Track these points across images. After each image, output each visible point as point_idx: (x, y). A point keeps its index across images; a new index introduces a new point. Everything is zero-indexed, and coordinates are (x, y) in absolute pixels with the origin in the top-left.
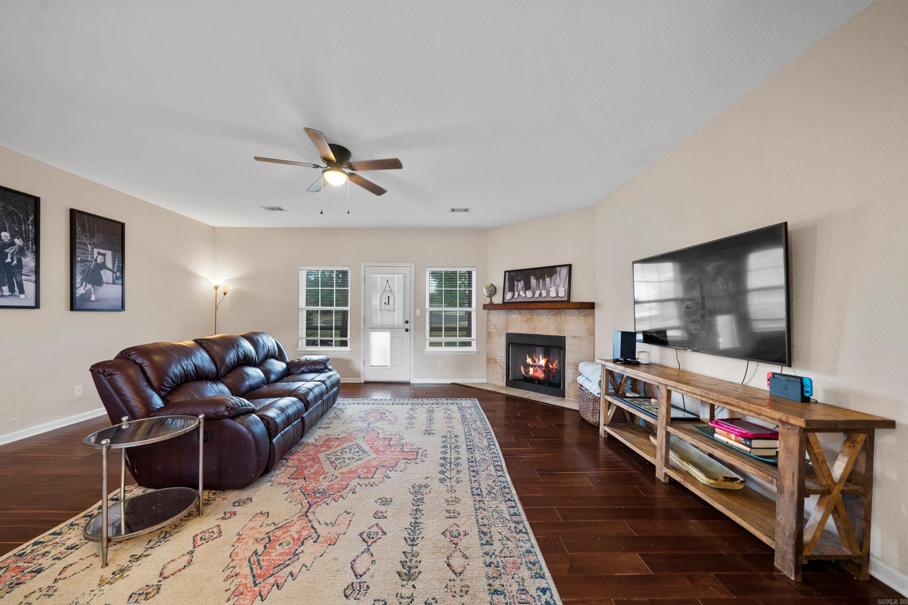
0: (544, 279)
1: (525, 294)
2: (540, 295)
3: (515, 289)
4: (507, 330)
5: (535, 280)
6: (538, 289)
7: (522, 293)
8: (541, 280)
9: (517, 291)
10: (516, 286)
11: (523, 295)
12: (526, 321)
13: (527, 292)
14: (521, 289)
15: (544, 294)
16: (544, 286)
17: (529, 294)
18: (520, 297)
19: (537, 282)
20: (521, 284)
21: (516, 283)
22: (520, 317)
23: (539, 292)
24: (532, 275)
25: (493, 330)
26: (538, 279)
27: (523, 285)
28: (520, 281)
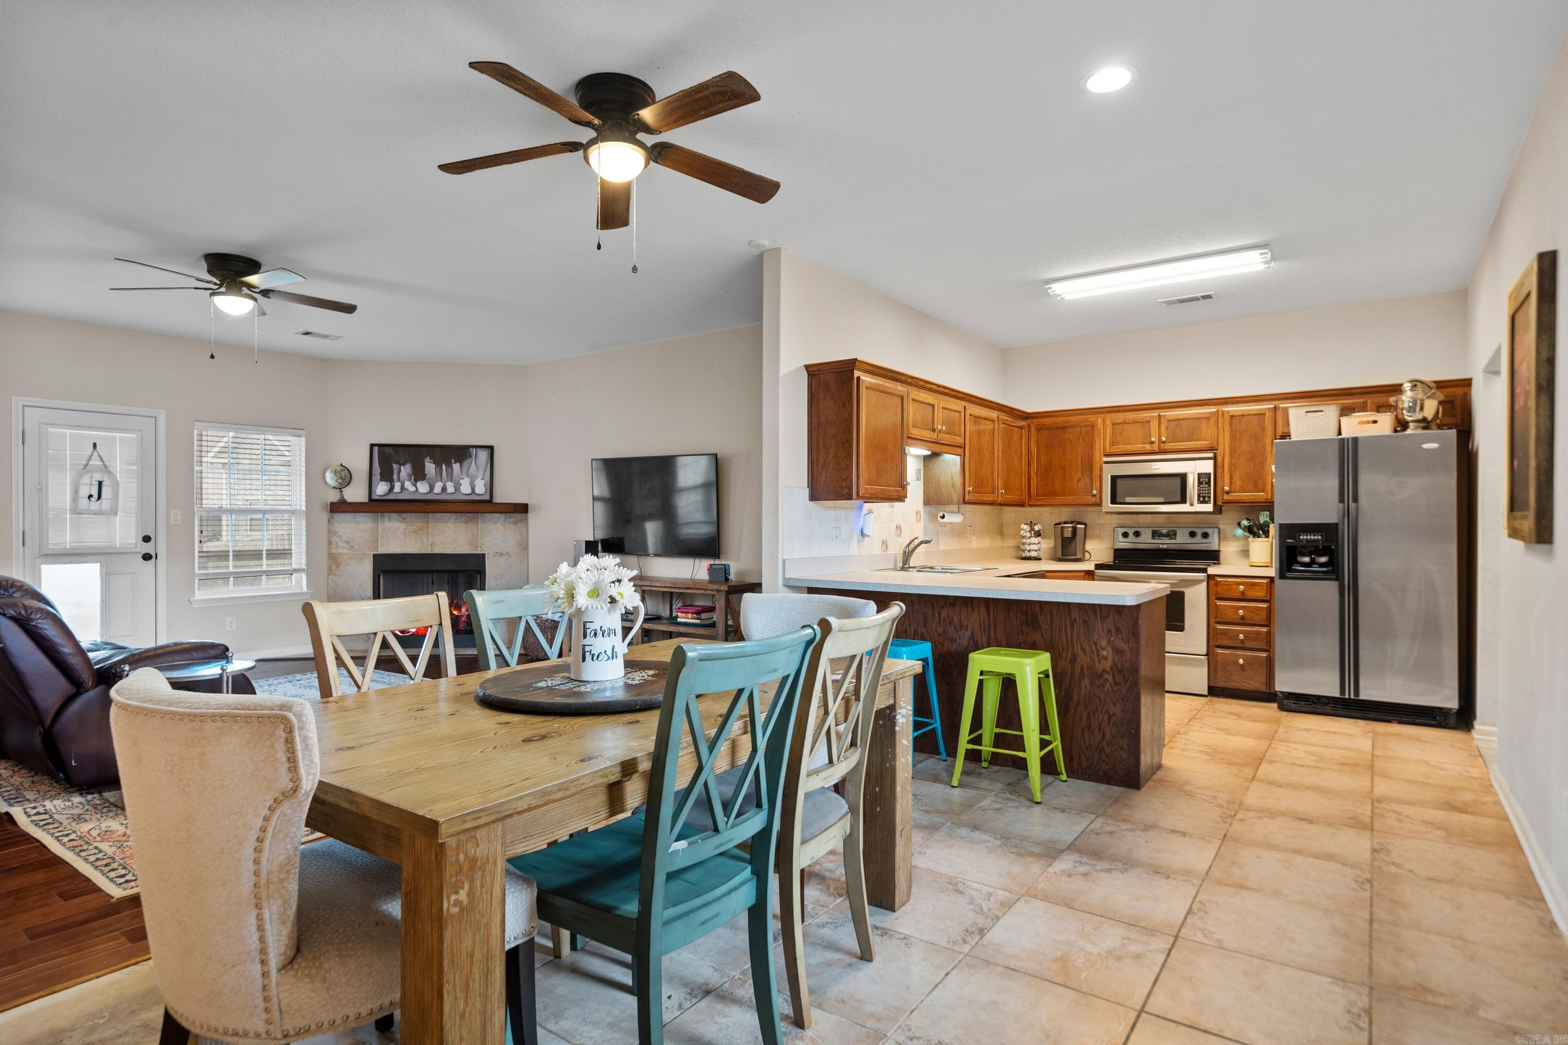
0: (449, 465)
1: (415, 486)
2: (444, 489)
3: (395, 477)
4: (376, 548)
5: (434, 466)
6: (439, 478)
7: (408, 485)
8: (444, 466)
9: (399, 480)
10: (395, 471)
11: (412, 489)
12: (415, 532)
13: (419, 484)
14: (407, 477)
15: (450, 488)
16: (449, 476)
17: (423, 487)
18: (405, 492)
19: (438, 469)
20: (406, 470)
21: (395, 466)
22: (403, 526)
23: (442, 484)
24: (427, 456)
25: (345, 551)
26: (438, 464)
27: (411, 472)
28: (404, 464)
